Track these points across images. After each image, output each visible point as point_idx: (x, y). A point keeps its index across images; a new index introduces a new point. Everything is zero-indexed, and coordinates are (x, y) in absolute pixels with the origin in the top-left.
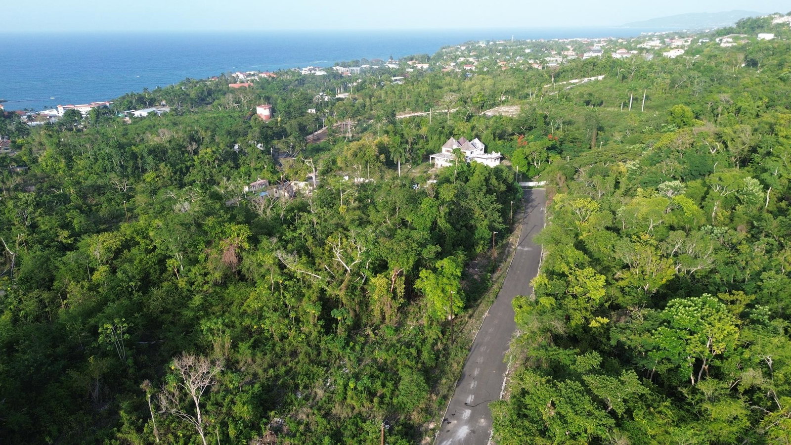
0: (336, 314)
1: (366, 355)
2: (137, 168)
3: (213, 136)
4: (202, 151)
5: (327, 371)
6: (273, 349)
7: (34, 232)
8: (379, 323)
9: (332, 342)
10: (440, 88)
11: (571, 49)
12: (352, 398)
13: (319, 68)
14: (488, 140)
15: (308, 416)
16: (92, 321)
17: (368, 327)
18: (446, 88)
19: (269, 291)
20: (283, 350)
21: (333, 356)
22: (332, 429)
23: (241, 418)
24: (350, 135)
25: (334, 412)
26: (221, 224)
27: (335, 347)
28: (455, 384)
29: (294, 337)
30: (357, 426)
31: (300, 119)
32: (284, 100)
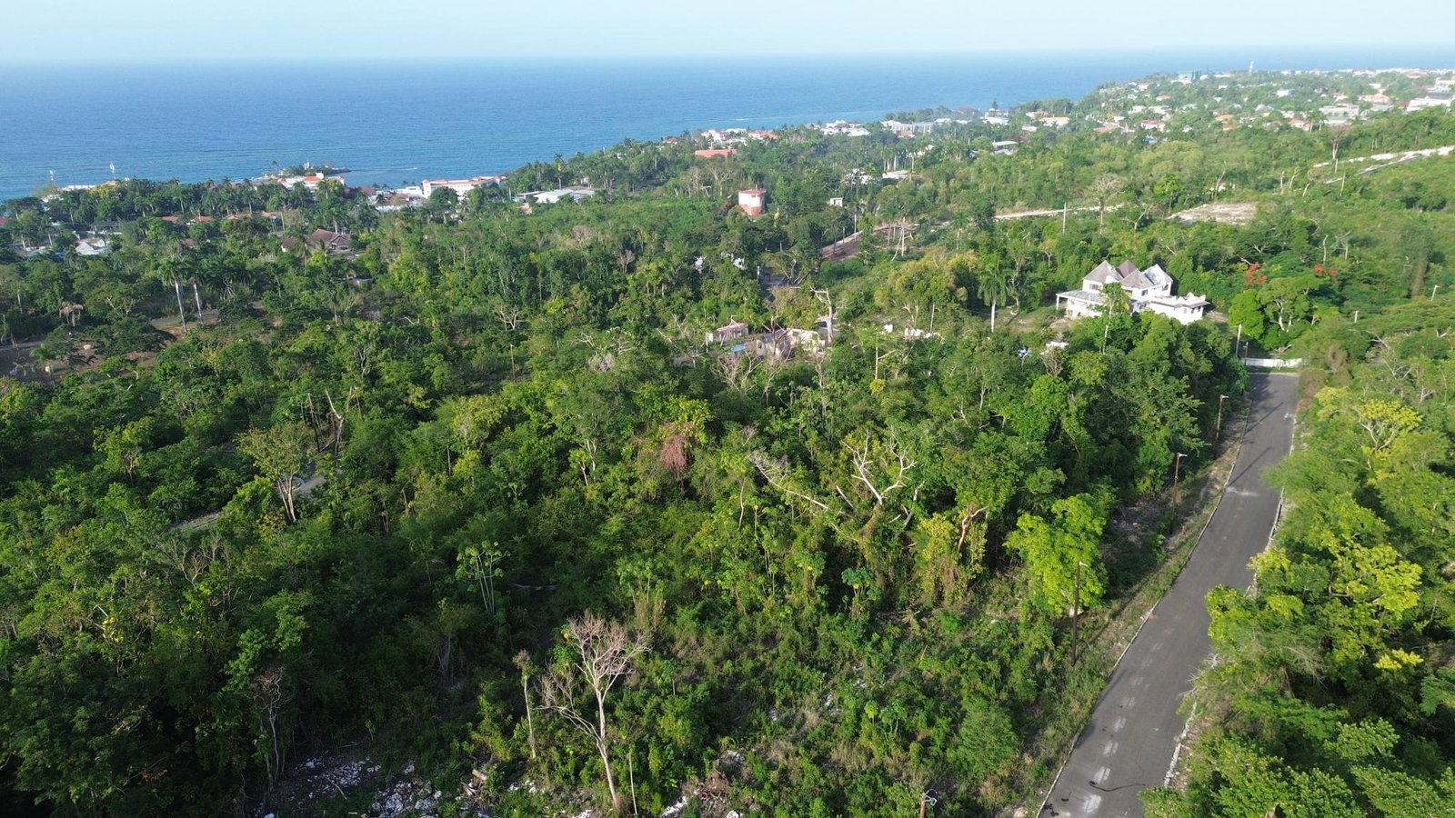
0: (850, 577)
1: (901, 662)
2: (535, 290)
3: (661, 241)
4: (642, 267)
5: (827, 679)
6: (734, 626)
7: (373, 385)
8: (931, 606)
9: (840, 628)
10: (1089, 164)
11: (1382, 91)
12: (870, 737)
13: (856, 123)
14: (1181, 270)
15: (787, 757)
16: (449, 541)
17: (909, 610)
18: (1101, 164)
19: (734, 522)
20: (751, 629)
21: (840, 654)
22: (828, 787)
23: (670, 740)
24: (903, 249)
25: (835, 756)
26: (663, 395)
27: (846, 638)
28: (1073, 742)
29: (772, 610)
30: (875, 788)
31: (813, 217)
32: (788, 181)
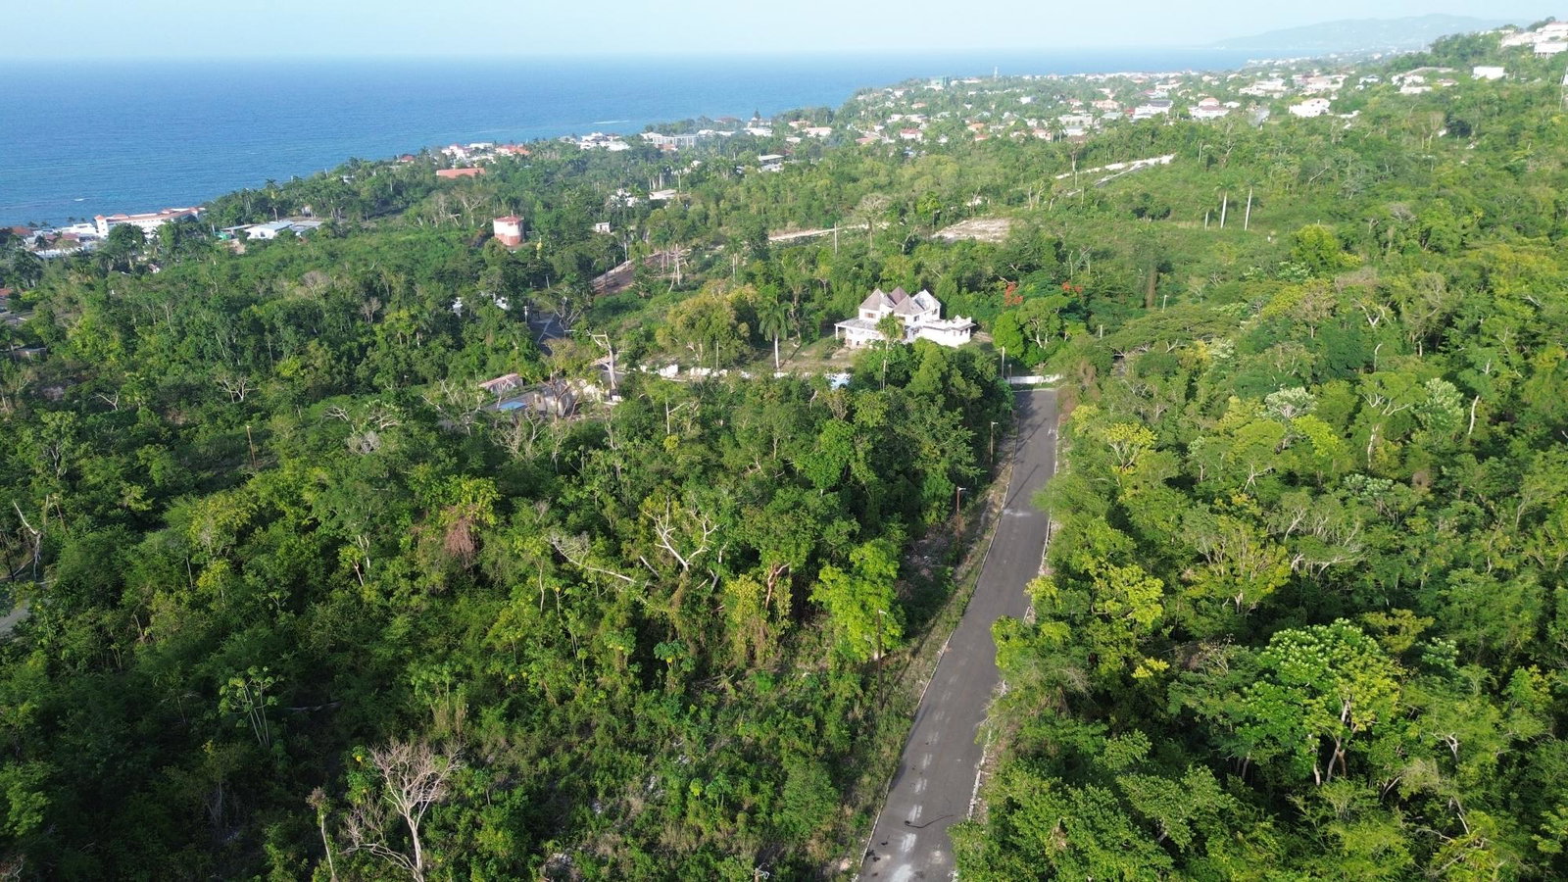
0: (663, 651)
1: (721, 730)
2: (264, 349)
3: (411, 284)
4: (391, 316)
5: (648, 761)
6: (546, 720)
7: (74, 489)
8: (744, 667)
9: (657, 705)
10: (855, 180)
11: (1111, 96)
12: (697, 815)
13: (614, 135)
14: (947, 294)
15: (616, 849)
16: (202, 669)
17: (723, 675)
18: (866, 181)
19: (536, 610)
20: (564, 721)
21: (659, 732)
22: (661, 874)
23: (491, 854)
24: (679, 277)
25: (664, 840)
26: (441, 477)
27: (663, 715)
28: (887, 786)
29: (584, 696)
30: (707, 866)
31: (581, 247)
32: (547, 206)
